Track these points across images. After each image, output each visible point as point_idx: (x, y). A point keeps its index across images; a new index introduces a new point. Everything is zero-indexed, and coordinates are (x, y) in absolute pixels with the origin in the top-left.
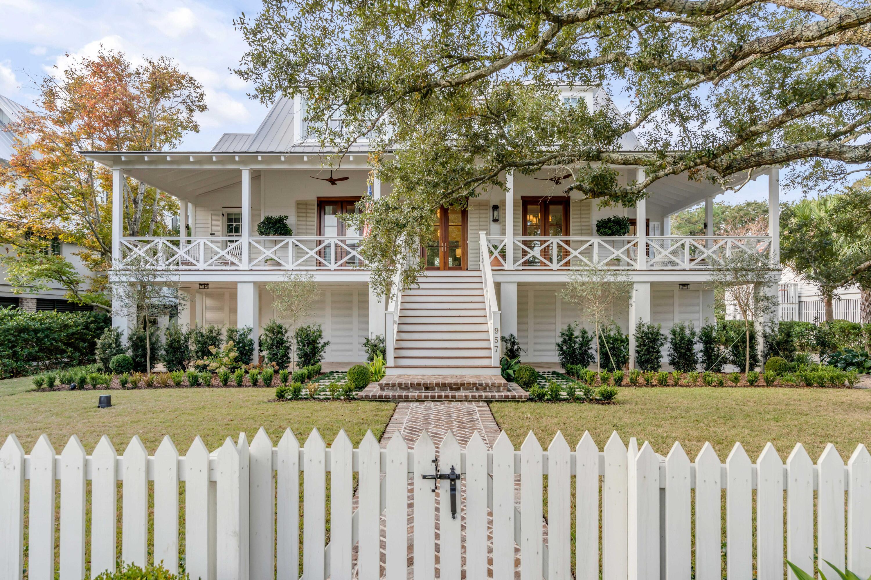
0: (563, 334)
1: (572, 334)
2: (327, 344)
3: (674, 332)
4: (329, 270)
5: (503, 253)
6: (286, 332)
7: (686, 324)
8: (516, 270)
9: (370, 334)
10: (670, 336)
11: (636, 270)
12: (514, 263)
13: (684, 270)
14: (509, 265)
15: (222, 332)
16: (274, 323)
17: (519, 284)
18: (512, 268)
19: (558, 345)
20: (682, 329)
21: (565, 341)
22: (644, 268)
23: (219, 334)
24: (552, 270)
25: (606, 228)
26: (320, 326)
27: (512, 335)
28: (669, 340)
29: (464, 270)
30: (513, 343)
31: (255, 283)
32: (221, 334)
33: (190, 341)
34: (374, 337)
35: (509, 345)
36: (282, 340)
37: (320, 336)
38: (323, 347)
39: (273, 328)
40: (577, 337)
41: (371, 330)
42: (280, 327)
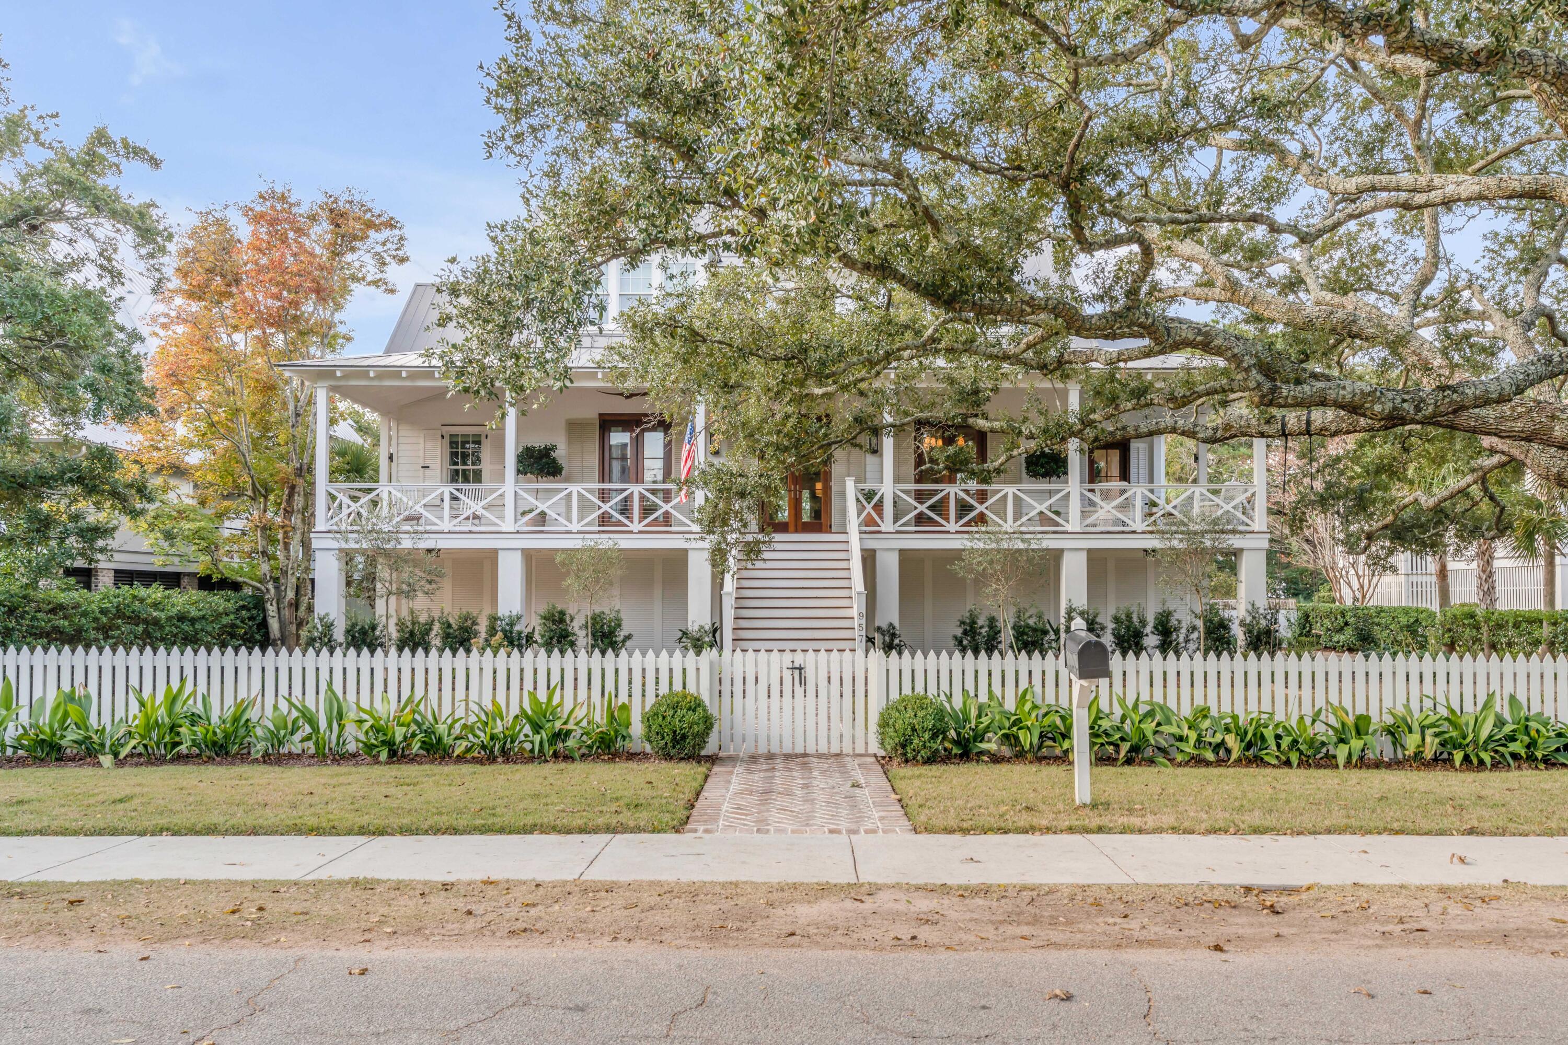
0: (963, 623)
1: (975, 623)
2: (629, 637)
3: (1116, 620)
4: (631, 532)
5: (879, 508)
6: (572, 621)
7: (1134, 609)
8: (898, 532)
9: (690, 623)
10: (1111, 626)
11: (1067, 533)
12: (895, 522)
13: (1134, 532)
14: (887, 525)
15: (479, 621)
16: (554, 607)
17: (901, 551)
18: (892, 530)
19: (955, 637)
20: (1129, 616)
21: (965, 633)
22: (1078, 529)
23: (475, 623)
24: (948, 532)
25: (1036, 465)
26: (618, 612)
27: (891, 624)
28: (1109, 631)
29: (826, 532)
30: (893, 636)
31: (523, 550)
32: (477, 624)
33: (433, 634)
34: (696, 628)
35: (887, 639)
36: (566, 630)
37: (619, 626)
38: (624, 641)
39: (553, 615)
40: (981, 627)
41: (691, 617)
42: (562, 613)
